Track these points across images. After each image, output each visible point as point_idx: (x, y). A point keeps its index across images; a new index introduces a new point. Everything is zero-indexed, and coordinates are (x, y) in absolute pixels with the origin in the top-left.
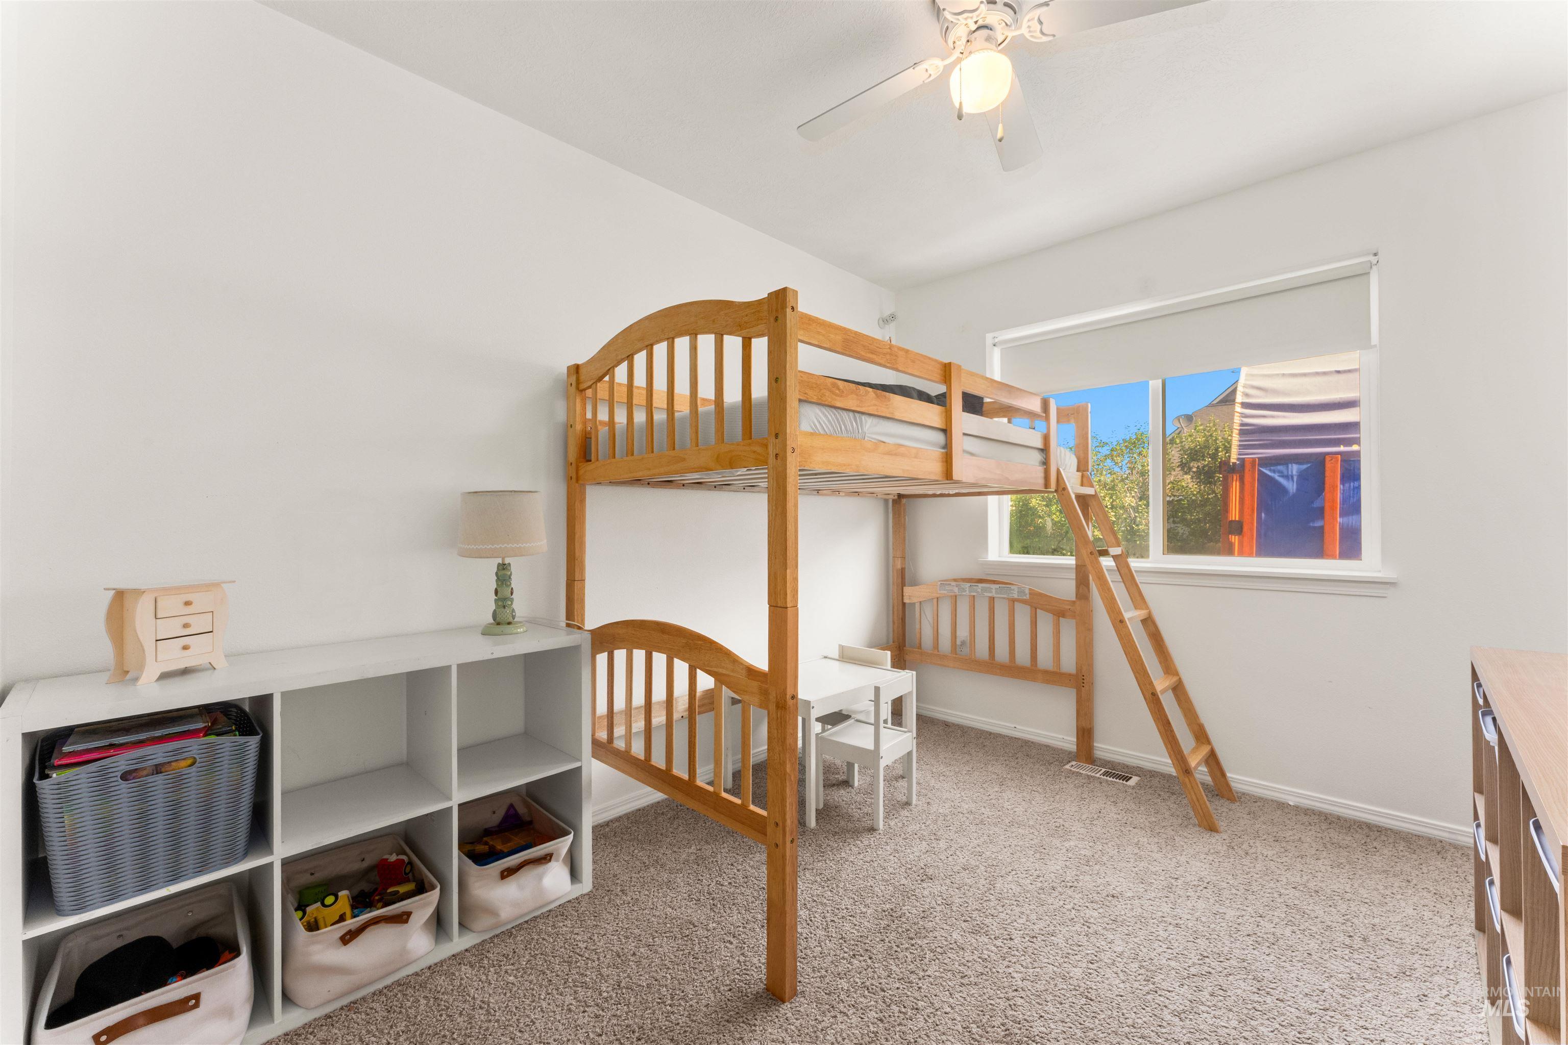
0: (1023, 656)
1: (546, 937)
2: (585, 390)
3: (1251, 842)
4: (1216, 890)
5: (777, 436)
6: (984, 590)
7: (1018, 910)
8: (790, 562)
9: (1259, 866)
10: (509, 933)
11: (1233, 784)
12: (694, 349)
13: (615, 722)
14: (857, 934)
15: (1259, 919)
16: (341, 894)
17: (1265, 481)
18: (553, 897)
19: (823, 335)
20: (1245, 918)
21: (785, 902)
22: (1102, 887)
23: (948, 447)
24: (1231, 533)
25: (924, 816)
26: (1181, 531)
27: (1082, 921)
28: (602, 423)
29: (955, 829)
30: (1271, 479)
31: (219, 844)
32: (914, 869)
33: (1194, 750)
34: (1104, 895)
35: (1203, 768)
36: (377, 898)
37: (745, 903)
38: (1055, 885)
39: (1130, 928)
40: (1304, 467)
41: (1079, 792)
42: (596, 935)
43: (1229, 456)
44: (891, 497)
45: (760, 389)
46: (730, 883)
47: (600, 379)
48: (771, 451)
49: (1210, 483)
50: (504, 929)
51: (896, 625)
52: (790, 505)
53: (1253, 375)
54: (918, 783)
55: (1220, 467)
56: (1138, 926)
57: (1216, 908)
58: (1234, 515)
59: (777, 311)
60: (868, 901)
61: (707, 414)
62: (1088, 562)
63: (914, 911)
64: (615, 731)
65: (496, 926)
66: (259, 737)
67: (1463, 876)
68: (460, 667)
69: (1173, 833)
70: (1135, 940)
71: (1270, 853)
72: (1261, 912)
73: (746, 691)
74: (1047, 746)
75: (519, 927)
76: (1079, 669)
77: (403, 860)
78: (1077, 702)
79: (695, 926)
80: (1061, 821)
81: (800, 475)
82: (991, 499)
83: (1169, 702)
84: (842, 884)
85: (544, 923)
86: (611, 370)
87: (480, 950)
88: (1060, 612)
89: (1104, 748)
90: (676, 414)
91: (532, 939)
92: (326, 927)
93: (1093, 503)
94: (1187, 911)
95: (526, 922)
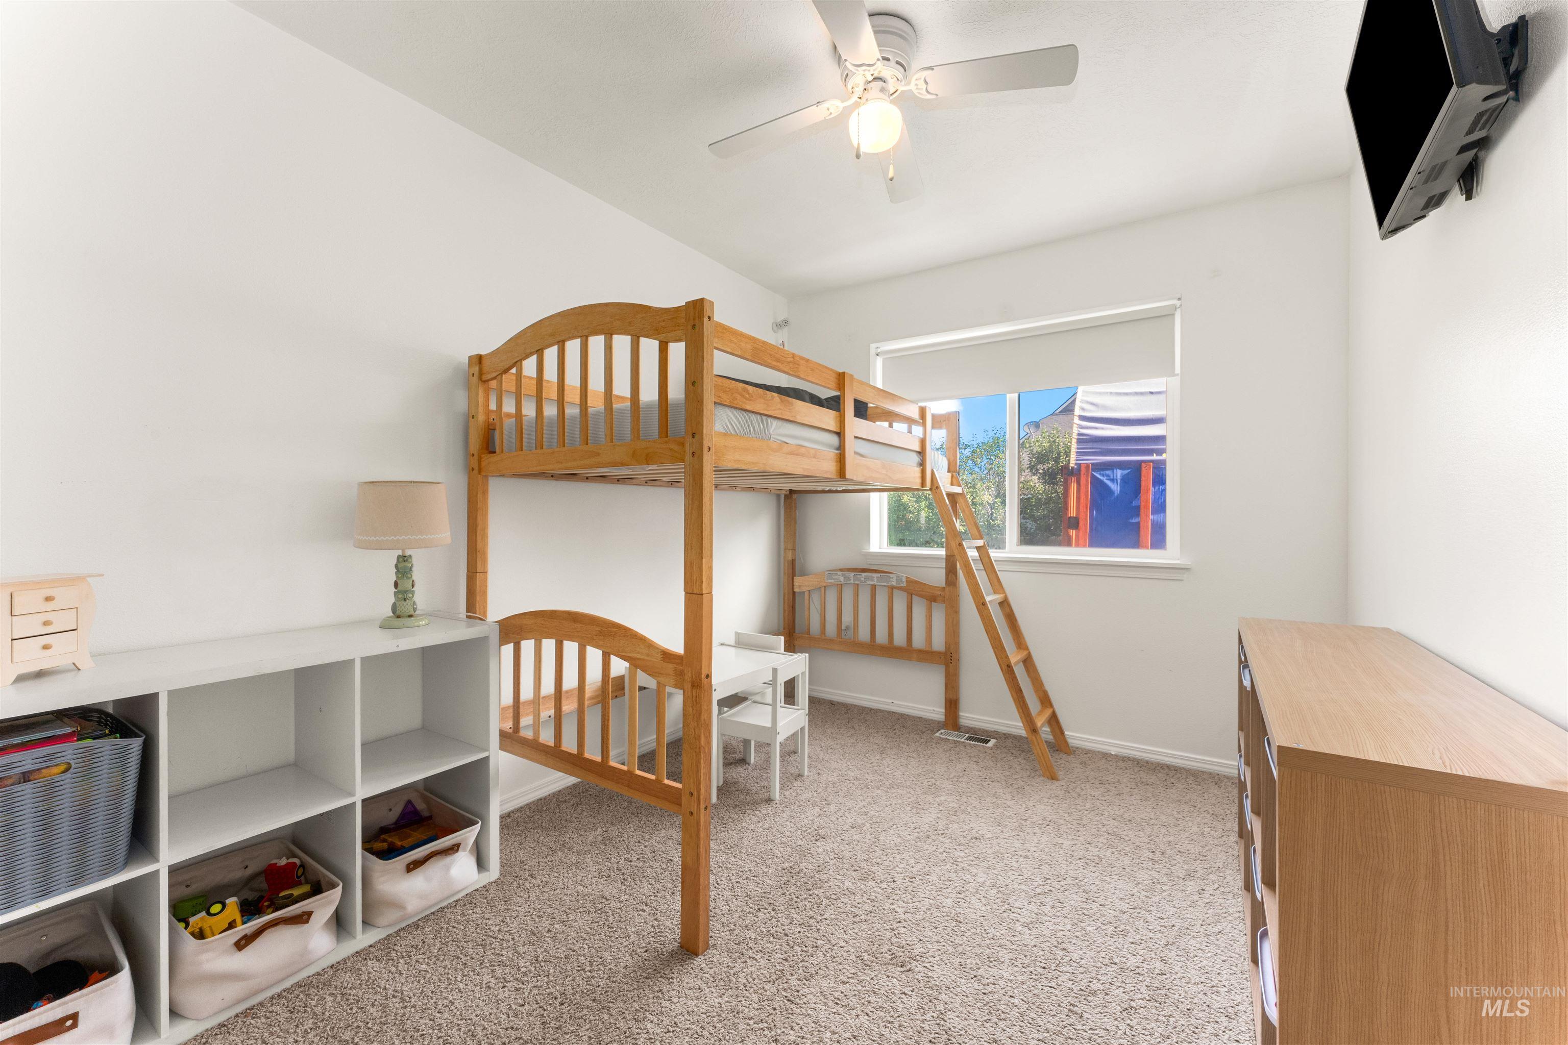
0: (900, 638)
1: (456, 925)
2: (488, 381)
3: (1082, 786)
4: (1055, 826)
5: (693, 435)
6: (867, 578)
7: (898, 857)
8: (705, 552)
9: (1088, 805)
10: (416, 925)
11: (1069, 741)
12: (609, 349)
13: (521, 713)
14: (760, 891)
15: (1088, 846)
16: (228, 901)
17: (1096, 482)
18: (459, 887)
19: (736, 344)
20: (1077, 846)
21: (699, 864)
22: (967, 832)
23: (841, 448)
24: (1070, 527)
25: (816, 785)
26: (1030, 526)
27: (952, 861)
28: (509, 415)
29: (843, 794)
30: (1101, 482)
31: (96, 854)
32: (809, 831)
33: (1040, 713)
34: (969, 838)
35: (1047, 729)
36: (266, 904)
37: (655, 875)
38: (928, 833)
39: (990, 863)
40: (1126, 472)
41: (947, 755)
42: (508, 918)
43: (1069, 460)
44: (784, 492)
45: (676, 390)
46: (638, 859)
47: (506, 371)
48: (688, 450)
49: (1054, 484)
50: (410, 922)
51: (787, 613)
52: (706, 500)
53: (1087, 392)
54: (809, 757)
55: (1062, 470)
56: (996, 860)
57: (1057, 840)
58: (1072, 512)
59: (694, 319)
60: (769, 862)
61: (622, 411)
62: (956, 552)
63: (810, 867)
64: (521, 720)
65: (403, 919)
66: (142, 739)
67: (1231, 799)
68: (364, 660)
69: (1022, 783)
70: (994, 872)
71: (1096, 794)
72: (1089, 840)
73: (662, 674)
74: (920, 718)
75: (426, 919)
76: (948, 646)
77: (295, 863)
78: (946, 677)
79: (607, 900)
80: (933, 781)
81: (715, 471)
82: (872, 494)
83: (1020, 671)
84: (744, 851)
85: (452, 912)
86: (519, 363)
87: (386, 944)
88: (932, 597)
89: (969, 716)
90: (589, 409)
91: (442, 928)
92: (213, 935)
93: (960, 501)
94: (1033, 845)
95: (433, 913)
